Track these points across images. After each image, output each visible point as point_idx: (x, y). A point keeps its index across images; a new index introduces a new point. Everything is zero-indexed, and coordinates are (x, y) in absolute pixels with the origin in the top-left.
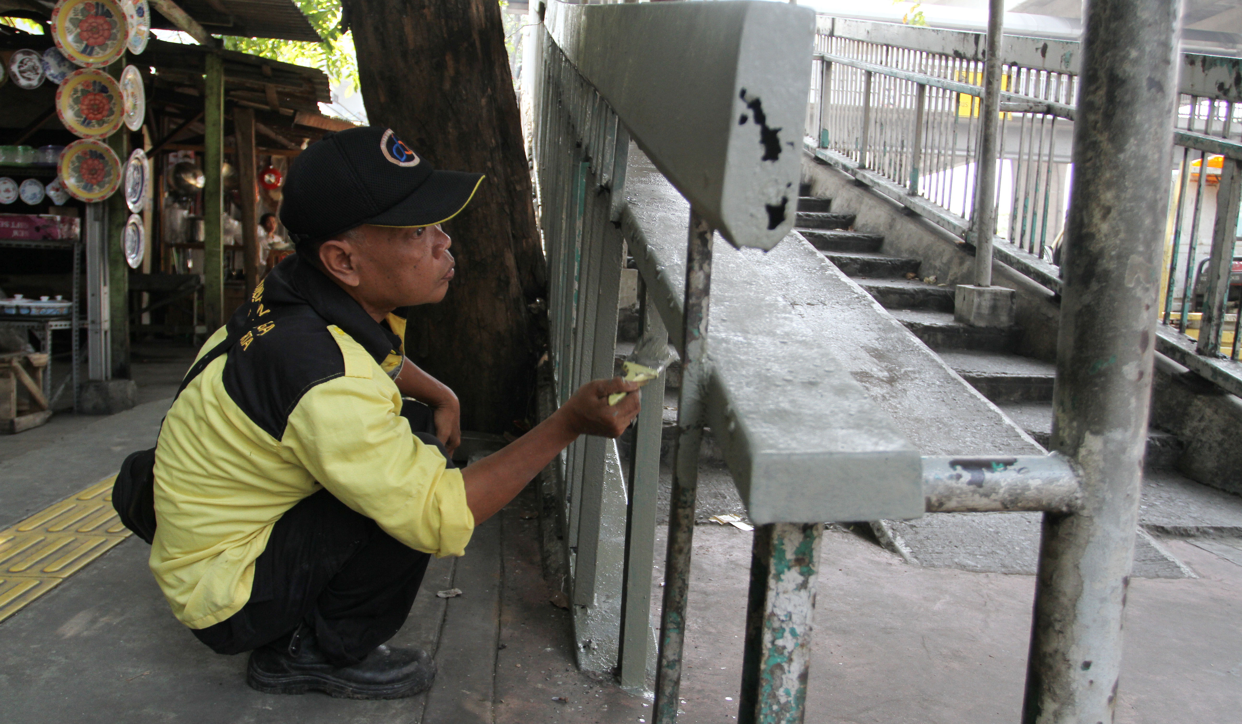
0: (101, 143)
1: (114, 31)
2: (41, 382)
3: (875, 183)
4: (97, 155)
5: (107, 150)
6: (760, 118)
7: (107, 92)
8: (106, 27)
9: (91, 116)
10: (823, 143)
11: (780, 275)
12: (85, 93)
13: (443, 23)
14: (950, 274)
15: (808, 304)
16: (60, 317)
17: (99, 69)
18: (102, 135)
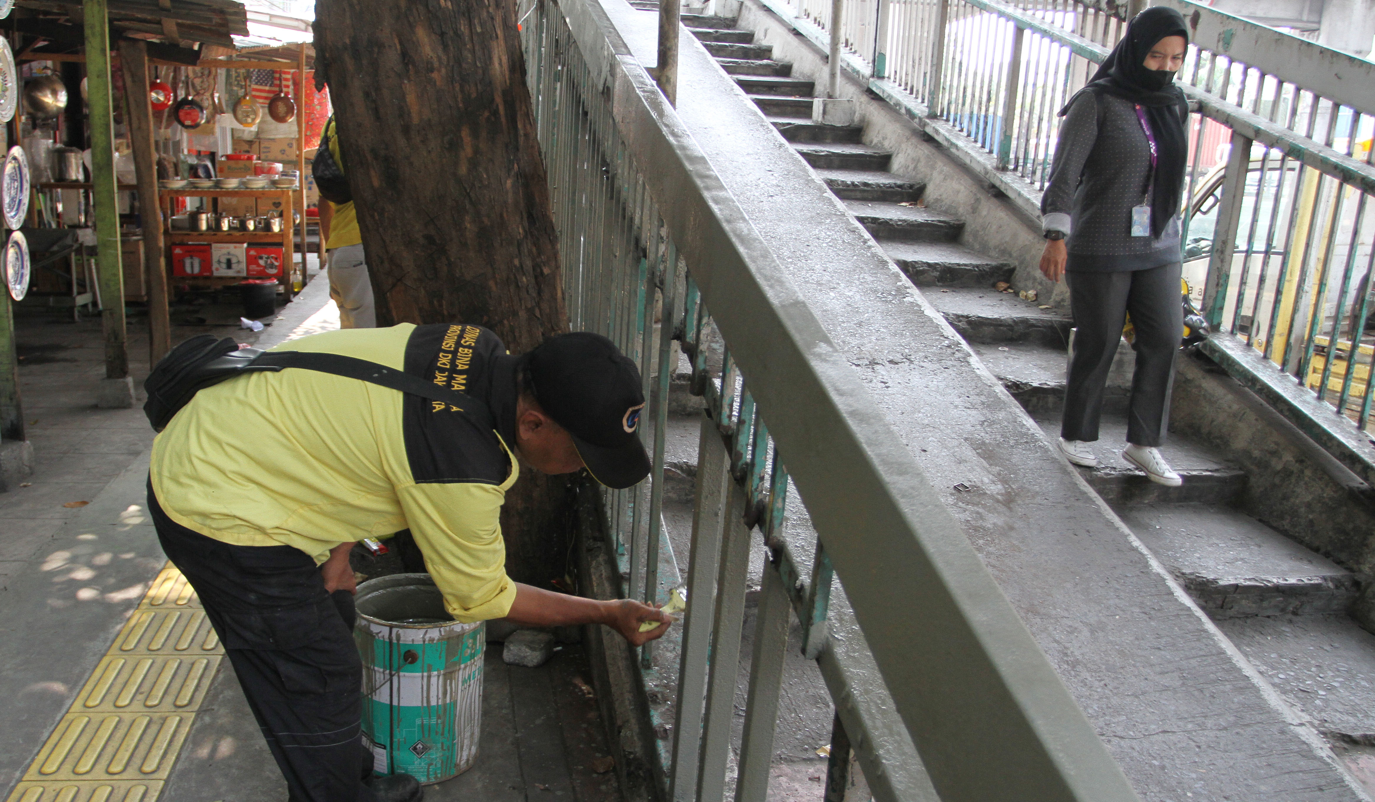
3: (952, 144)
10: (879, 71)
11: (849, 308)
13: (458, 88)
14: (1055, 292)
15: (891, 362)
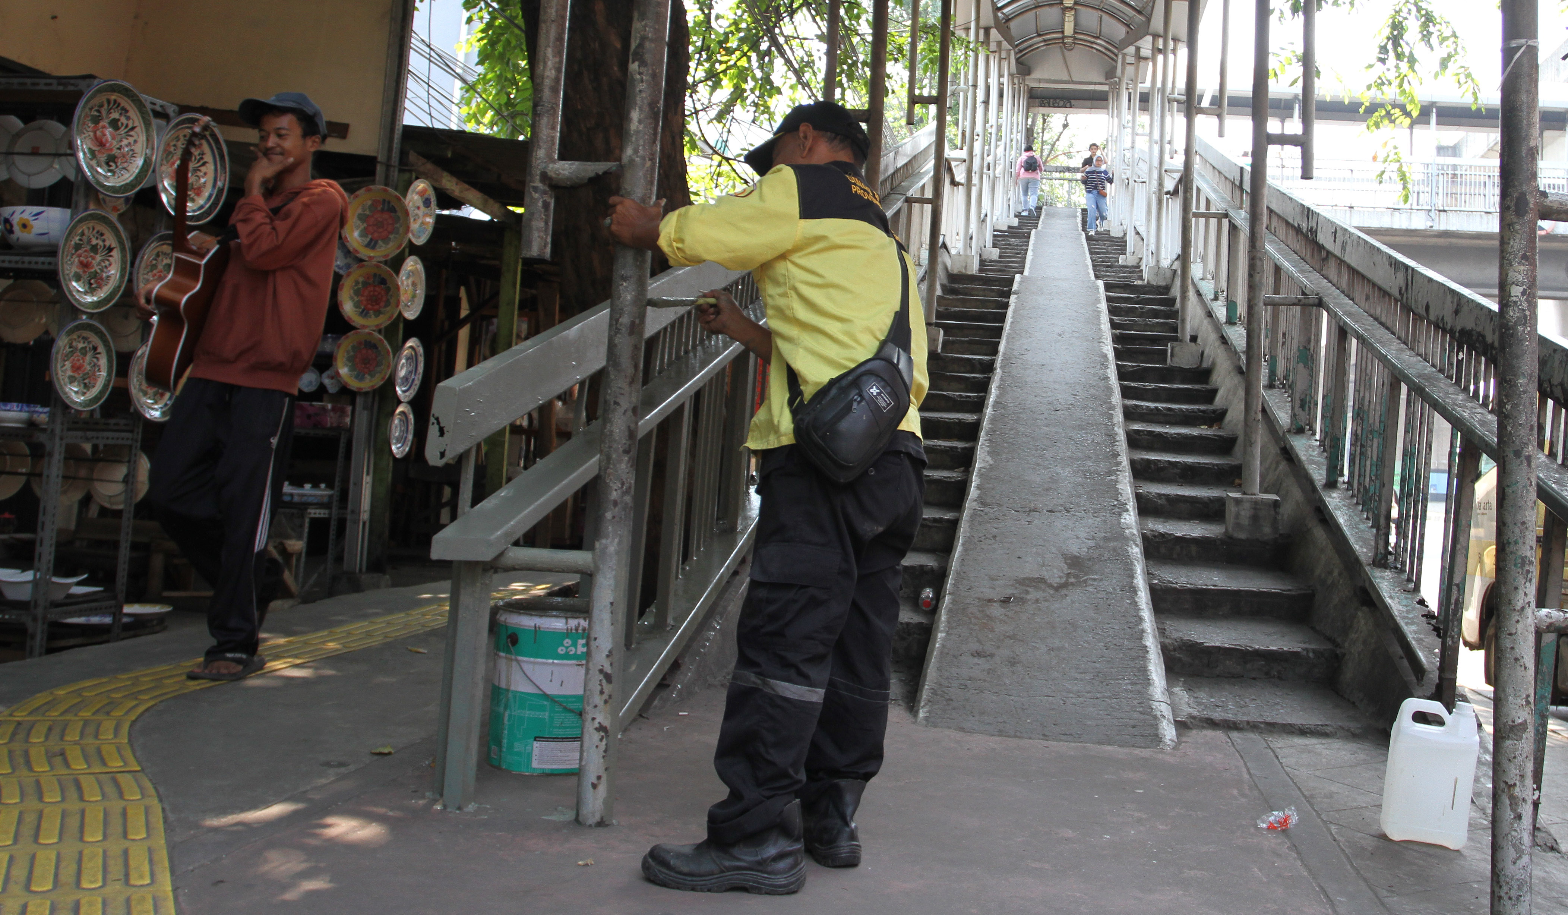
0: (376, 334)
1: (398, 225)
2: (294, 569)
4: (371, 345)
5: (381, 340)
6: (438, 423)
7: (385, 284)
8: (390, 221)
9: (369, 306)
10: (1231, 318)
12: (365, 284)
16: (321, 505)
17: (380, 262)
18: (377, 326)
